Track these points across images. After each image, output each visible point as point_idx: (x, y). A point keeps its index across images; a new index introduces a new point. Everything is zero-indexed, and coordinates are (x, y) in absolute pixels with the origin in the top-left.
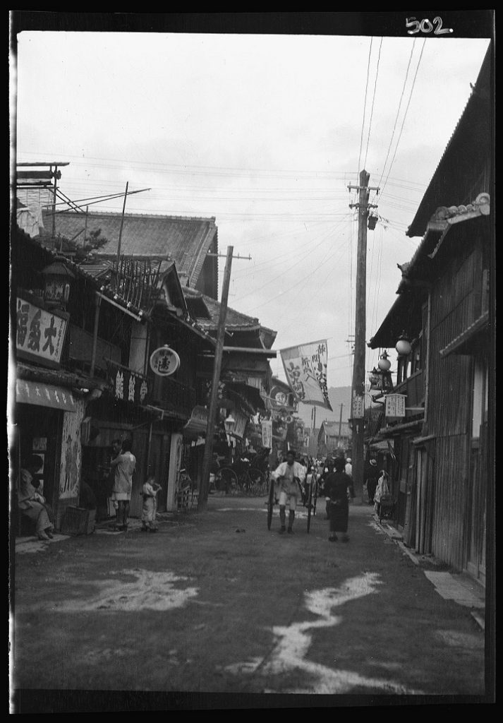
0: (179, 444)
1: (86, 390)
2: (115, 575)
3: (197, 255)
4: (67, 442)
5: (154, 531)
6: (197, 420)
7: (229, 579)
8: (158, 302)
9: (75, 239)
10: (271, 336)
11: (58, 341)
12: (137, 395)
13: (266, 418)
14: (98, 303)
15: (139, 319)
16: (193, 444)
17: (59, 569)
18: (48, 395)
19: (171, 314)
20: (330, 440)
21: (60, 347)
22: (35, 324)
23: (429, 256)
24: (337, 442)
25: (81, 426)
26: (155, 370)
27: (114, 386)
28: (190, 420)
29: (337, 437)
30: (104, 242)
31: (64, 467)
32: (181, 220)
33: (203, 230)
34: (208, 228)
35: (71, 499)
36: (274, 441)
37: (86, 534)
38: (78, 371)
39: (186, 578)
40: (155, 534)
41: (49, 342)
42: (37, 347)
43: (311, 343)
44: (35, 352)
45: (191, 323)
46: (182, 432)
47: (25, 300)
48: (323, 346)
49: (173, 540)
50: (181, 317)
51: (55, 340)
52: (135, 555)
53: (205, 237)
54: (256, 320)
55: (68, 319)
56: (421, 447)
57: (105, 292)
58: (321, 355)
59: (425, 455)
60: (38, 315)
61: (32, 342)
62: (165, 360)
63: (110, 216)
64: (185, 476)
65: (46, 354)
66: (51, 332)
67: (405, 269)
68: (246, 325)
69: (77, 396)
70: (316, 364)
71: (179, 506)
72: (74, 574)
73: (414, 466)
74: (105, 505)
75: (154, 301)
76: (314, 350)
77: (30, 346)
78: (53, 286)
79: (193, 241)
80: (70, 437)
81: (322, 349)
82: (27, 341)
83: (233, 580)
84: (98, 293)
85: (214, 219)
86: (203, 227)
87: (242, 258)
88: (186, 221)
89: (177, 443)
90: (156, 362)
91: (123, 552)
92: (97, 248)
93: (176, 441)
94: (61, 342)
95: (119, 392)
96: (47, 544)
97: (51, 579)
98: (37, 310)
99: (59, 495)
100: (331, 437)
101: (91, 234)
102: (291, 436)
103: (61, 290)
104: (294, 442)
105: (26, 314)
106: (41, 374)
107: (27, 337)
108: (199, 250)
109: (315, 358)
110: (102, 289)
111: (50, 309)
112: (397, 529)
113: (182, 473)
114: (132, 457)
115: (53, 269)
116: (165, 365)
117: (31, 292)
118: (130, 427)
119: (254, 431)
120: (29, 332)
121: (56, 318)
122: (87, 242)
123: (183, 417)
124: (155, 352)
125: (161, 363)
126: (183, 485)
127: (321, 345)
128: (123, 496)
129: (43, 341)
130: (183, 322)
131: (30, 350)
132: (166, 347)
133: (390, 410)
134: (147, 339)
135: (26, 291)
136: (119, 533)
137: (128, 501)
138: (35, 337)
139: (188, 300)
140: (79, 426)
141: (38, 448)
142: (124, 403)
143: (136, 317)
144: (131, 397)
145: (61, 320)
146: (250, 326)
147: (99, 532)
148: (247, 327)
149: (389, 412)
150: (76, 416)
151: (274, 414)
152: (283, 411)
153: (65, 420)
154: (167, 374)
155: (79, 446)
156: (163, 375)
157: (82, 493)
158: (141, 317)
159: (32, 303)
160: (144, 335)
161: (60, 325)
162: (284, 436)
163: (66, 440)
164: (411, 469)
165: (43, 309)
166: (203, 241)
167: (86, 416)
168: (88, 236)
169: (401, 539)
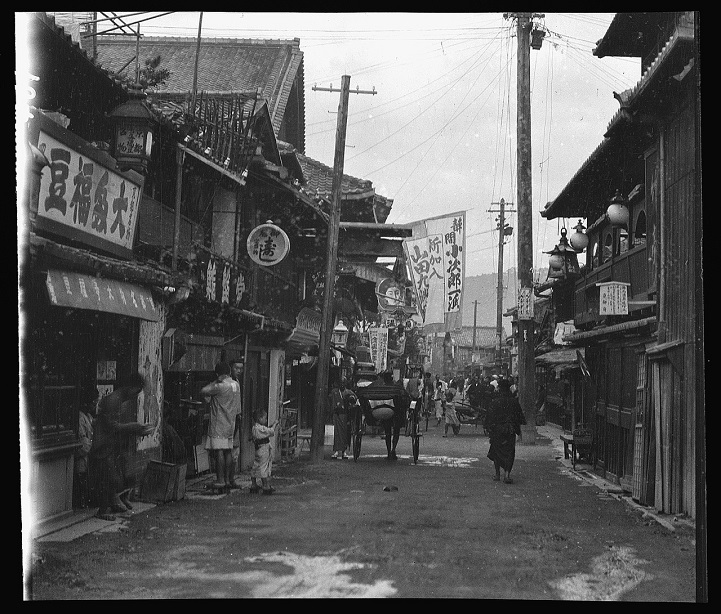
0: (281, 364)
1: (172, 289)
2: (255, 563)
3: (277, 93)
4: (145, 367)
5: (269, 492)
6: (304, 330)
7: (425, 564)
8: (255, 159)
9: (125, 71)
10: (385, 206)
11: (129, 218)
12: (232, 294)
13: (374, 324)
14: (181, 160)
15: (243, 183)
16: (295, 363)
17: (168, 557)
18: (123, 297)
19: (272, 177)
20: (461, 352)
21: (133, 227)
22: (101, 192)
23: (675, 77)
24: (470, 356)
25: (162, 341)
26: (255, 258)
27: (205, 282)
28: (295, 330)
29: (469, 348)
30: (165, 75)
31: (142, 404)
32: (250, 45)
33: (283, 57)
34: (290, 54)
35: (151, 450)
36: (390, 356)
37: (175, 500)
38: (150, 261)
39: (361, 566)
40: (273, 498)
41: (118, 220)
42: (103, 227)
43: (443, 217)
44: (101, 235)
45: (299, 188)
46: (285, 346)
47: (88, 156)
48: (460, 220)
49: (303, 506)
50: (286, 180)
51: (125, 216)
52: (266, 531)
53: (286, 67)
54: (369, 183)
55: (143, 185)
56: (662, 358)
57: (189, 145)
58: (457, 233)
59: (668, 369)
60: (105, 179)
61: (97, 219)
62: (269, 242)
63: (149, 42)
64: (290, 411)
65: (114, 237)
66: (120, 204)
67: (625, 99)
68: (354, 191)
69: (159, 298)
70: (449, 247)
71: (283, 454)
72: (193, 564)
73: (646, 386)
74: (190, 457)
75: (249, 158)
76: (447, 227)
77: (94, 225)
78: (128, 134)
79: (269, 74)
80: (147, 357)
81: (459, 225)
82: (91, 218)
83: (431, 566)
84: (180, 145)
85: (297, 41)
86: (282, 53)
87: (362, 92)
88: (257, 45)
89: (280, 362)
90: (256, 246)
91: (245, 526)
92: (154, 84)
93: (277, 359)
94: (134, 220)
95: (211, 291)
96: (127, 519)
97: (165, 573)
98: (104, 171)
99: (136, 445)
100: (461, 347)
101: (147, 63)
102: (411, 349)
103: (140, 142)
104: (415, 358)
105: (90, 179)
106: (113, 266)
107: (91, 213)
108: (279, 87)
109: (450, 237)
110: (186, 140)
111: (122, 170)
112: (605, 478)
113: (285, 406)
114: (234, 385)
115: (129, 110)
116: (268, 250)
117: (95, 145)
118: (221, 341)
119: (359, 343)
120: (93, 206)
121: (127, 184)
122: (142, 77)
123: (285, 325)
124: (254, 230)
125: (263, 248)
126: (289, 423)
127: (458, 219)
128: (221, 443)
129: (111, 217)
130: (289, 186)
131: (94, 232)
132: (269, 224)
133: (606, 306)
134: (237, 213)
135: (88, 144)
136: (220, 496)
137: (230, 450)
138: (101, 212)
139: (283, 156)
140: (160, 341)
141: (104, 377)
142: (216, 306)
143: (238, 180)
144: (225, 299)
145: (134, 186)
146: (359, 193)
147: (191, 496)
148: (355, 193)
149: (605, 310)
150: (155, 328)
151: (387, 317)
152: (399, 313)
153: (141, 333)
154: (272, 263)
155: (160, 372)
156: (266, 264)
157: (166, 440)
158: (245, 179)
159: (97, 162)
160: (232, 206)
161: (132, 194)
162: (402, 349)
163: (143, 362)
164: (641, 391)
165: (112, 171)
166: (284, 73)
167: (167, 328)
168: (143, 67)
169: (627, 493)
